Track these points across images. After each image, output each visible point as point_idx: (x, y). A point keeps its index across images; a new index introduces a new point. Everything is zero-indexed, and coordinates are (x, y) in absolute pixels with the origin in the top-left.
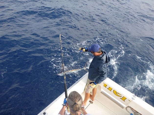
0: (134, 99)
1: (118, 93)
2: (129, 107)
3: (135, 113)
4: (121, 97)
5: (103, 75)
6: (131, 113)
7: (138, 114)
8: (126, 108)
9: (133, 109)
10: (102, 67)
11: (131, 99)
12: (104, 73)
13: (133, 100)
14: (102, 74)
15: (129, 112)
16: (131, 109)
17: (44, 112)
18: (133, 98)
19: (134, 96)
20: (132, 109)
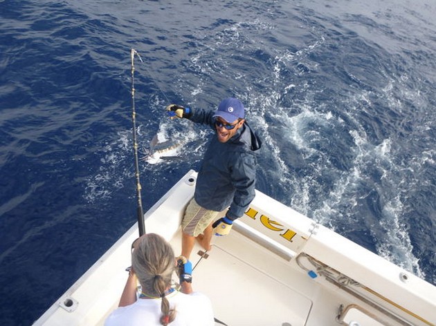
0: (315, 233)
1: (274, 222)
2: (303, 254)
3: (319, 269)
4: (283, 232)
5: (247, 190)
6: (310, 270)
7: (327, 269)
8: (297, 259)
9: (314, 259)
10: (244, 165)
11: (307, 234)
12: (247, 184)
13: (313, 236)
14: (244, 185)
15: (304, 268)
16: (309, 259)
17: (69, 298)
18: (311, 231)
19: (314, 225)
20: (311, 259)
